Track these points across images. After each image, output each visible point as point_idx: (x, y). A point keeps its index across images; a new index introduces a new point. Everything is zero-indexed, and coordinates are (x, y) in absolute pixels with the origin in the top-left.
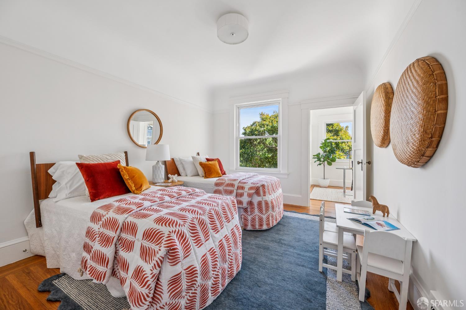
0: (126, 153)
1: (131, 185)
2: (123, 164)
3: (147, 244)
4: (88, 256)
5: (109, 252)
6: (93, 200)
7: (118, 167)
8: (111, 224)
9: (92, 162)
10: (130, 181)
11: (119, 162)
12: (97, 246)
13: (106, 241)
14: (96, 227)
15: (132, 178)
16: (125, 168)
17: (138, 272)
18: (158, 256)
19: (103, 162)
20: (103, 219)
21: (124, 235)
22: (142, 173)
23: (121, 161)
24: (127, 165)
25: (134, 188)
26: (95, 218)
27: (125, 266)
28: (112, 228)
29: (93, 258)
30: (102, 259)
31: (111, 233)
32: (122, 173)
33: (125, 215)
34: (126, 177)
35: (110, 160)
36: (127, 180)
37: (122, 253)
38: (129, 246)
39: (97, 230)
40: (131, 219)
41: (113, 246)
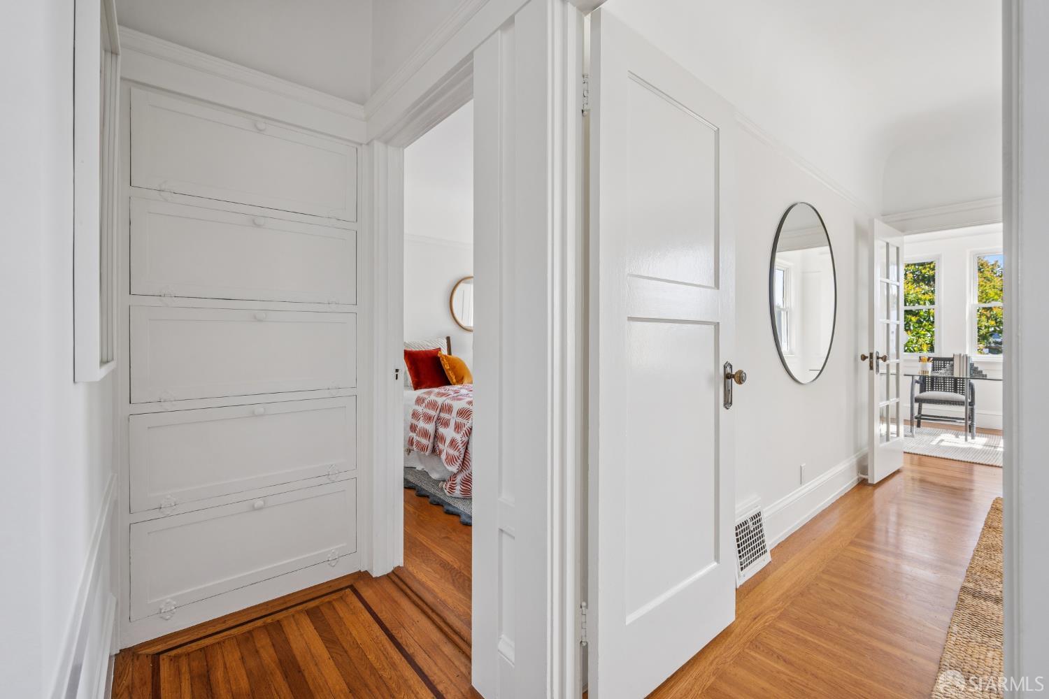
0: (448, 339)
1: (451, 376)
2: (444, 352)
3: (460, 420)
4: (413, 435)
5: (430, 427)
6: (416, 388)
7: (439, 355)
8: (433, 405)
9: (414, 350)
10: (450, 372)
11: (440, 349)
12: (421, 424)
13: (428, 418)
14: (420, 409)
15: (453, 368)
16: (445, 356)
17: (453, 442)
18: (466, 427)
19: (424, 350)
20: (426, 402)
21: (442, 415)
22: (465, 365)
23: (442, 348)
24: (450, 353)
25: (454, 381)
26: (419, 401)
27: (443, 439)
28: (433, 409)
29: (418, 435)
30: (425, 434)
31: (432, 413)
32: (442, 362)
33: (444, 398)
34: (447, 367)
35: (430, 347)
36: (447, 370)
37: (442, 430)
38: (446, 424)
39: (421, 411)
40: (448, 401)
41: (434, 423)
